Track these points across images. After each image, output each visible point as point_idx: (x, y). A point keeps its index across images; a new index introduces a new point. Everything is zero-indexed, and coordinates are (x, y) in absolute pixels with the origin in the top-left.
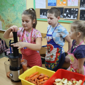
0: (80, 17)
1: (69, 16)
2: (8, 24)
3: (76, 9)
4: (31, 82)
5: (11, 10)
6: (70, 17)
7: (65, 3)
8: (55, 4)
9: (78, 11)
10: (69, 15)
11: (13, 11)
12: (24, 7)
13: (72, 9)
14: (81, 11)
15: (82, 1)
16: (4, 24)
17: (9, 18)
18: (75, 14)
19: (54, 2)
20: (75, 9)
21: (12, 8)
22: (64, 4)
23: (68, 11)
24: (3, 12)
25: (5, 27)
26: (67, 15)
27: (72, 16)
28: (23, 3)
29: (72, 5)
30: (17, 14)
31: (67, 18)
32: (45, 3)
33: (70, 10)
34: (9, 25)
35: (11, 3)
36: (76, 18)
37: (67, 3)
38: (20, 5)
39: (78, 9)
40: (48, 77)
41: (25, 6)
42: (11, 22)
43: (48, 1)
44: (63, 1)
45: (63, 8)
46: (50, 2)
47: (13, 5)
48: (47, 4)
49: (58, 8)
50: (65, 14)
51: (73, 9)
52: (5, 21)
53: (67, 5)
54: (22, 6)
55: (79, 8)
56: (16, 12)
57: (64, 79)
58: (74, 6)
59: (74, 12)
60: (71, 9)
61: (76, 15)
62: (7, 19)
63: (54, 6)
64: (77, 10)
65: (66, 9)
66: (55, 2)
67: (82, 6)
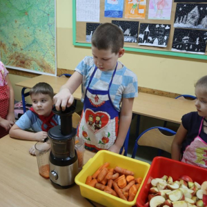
0: (174, 43)
1: (149, 40)
2: (14, 52)
3: (166, 25)
4: (103, 190)
5: (21, 23)
6: (152, 42)
7: (141, 11)
8: (121, 14)
9: (169, 30)
10: (150, 38)
11: (25, 25)
12: (51, 19)
13: (157, 26)
14: (176, 29)
15: (181, 9)
16: (6, 52)
17: (16, 41)
18: (164, 36)
19: (118, 10)
20: (163, 26)
21: (24, 18)
22: (140, 14)
23: (147, 30)
24: (3, 28)
25: (8, 59)
26: (146, 38)
27: (156, 40)
28: (47, 9)
29: (158, 18)
30: (34, 32)
31: (144, 44)
32: (98, 11)
33: (152, 26)
34: (17, 55)
35: (21, 9)
36: (164, 44)
37: (147, 12)
38: (42, 13)
39: (169, 26)
40: (133, 173)
41: (53, 17)
42: (22, 49)
43: (106, 8)
44: (138, 9)
45: (138, 22)
46: (109, 9)
47: (25, 13)
48: (104, 13)
49: (128, 22)
50: (141, 36)
51: (160, 25)
52: (7, 47)
53: (147, 16)
54: (45, 15)
55: (172, 23)
56: (32, 28)
57: (165, 177)
58: (162, 19)
59: (161, 31)
60: (155, 25)
61: (165, 38)
62: (12, 42)
63: (118, 17)
64: (167, 28)
65: (144, 26)
66: (121, 9)
67: (179, 20)
